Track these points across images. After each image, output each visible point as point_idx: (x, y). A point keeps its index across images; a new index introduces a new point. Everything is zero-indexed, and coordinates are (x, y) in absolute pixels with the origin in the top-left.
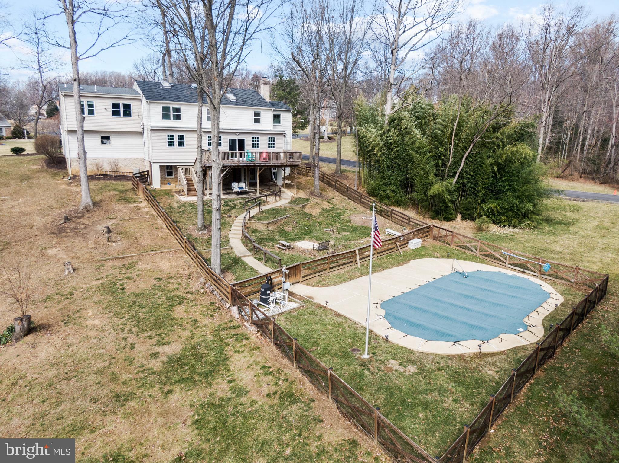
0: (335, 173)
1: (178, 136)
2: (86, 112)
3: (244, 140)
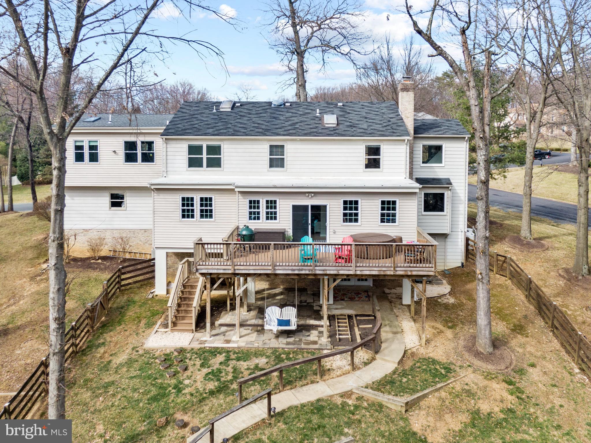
0: (573, 268)
2: (87, 157)
3: (325, 207)
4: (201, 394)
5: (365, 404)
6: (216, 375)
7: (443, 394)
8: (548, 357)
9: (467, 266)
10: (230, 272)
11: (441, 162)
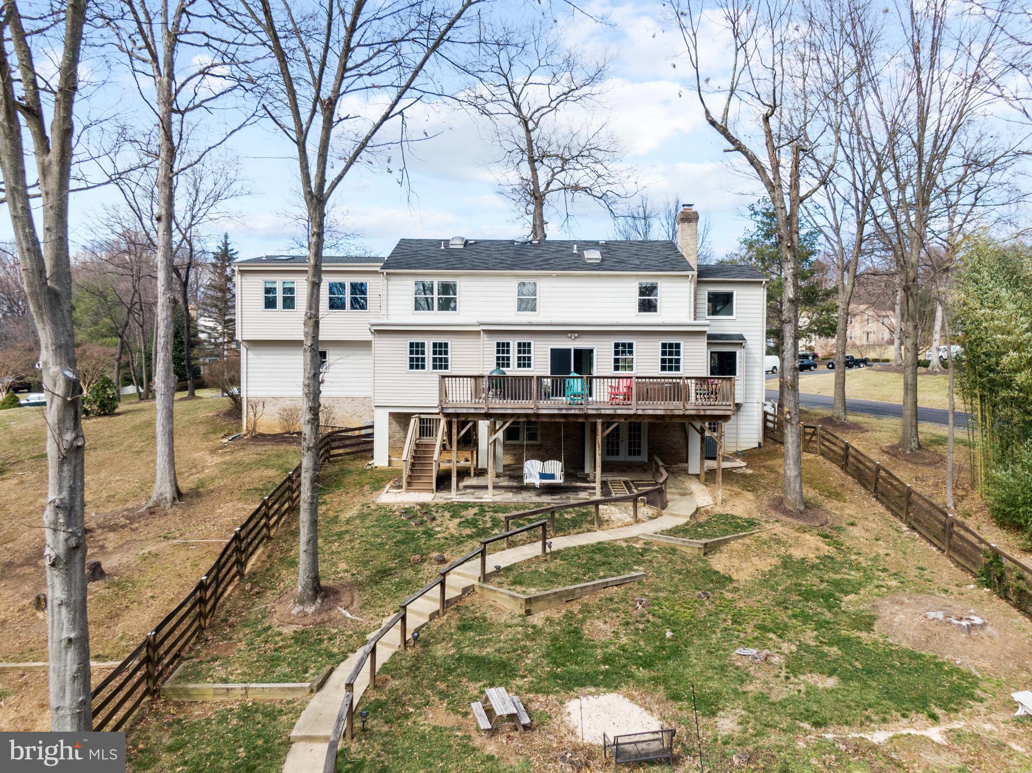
0: (899, 445)
1: (435, 345)
2: (280, 302)
3: (591, 351)
4: (457, 538)
5: (656, 548)
6: (473, 523)
7: (747, 541)
8: (871, 519)
9: (765, 446)
10: (483, 411)
11: (731, 314)
